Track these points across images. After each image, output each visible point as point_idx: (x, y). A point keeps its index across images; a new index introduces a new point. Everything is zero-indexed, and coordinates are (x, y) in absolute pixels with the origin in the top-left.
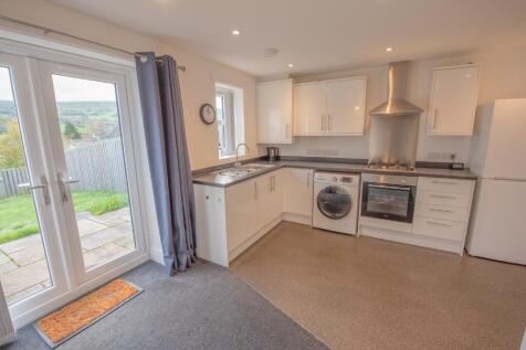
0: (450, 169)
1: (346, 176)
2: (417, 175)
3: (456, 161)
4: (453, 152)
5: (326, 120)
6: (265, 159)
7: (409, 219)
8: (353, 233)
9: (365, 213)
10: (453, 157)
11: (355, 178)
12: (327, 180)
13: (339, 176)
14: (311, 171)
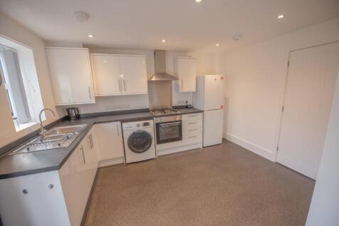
0: (187, 108)
1: (146, 122)
2: (181, 114)
3: (188, 104)
4: (187, 100)
5: (122, 84)
6: (67, 119)
7: (180, 138)
8: (154, 157)
9: (159, 142)
10: (187, 102)
11: (151, 122)
12: (132, 127)
13: (141, 123)
14: (119, 123)
